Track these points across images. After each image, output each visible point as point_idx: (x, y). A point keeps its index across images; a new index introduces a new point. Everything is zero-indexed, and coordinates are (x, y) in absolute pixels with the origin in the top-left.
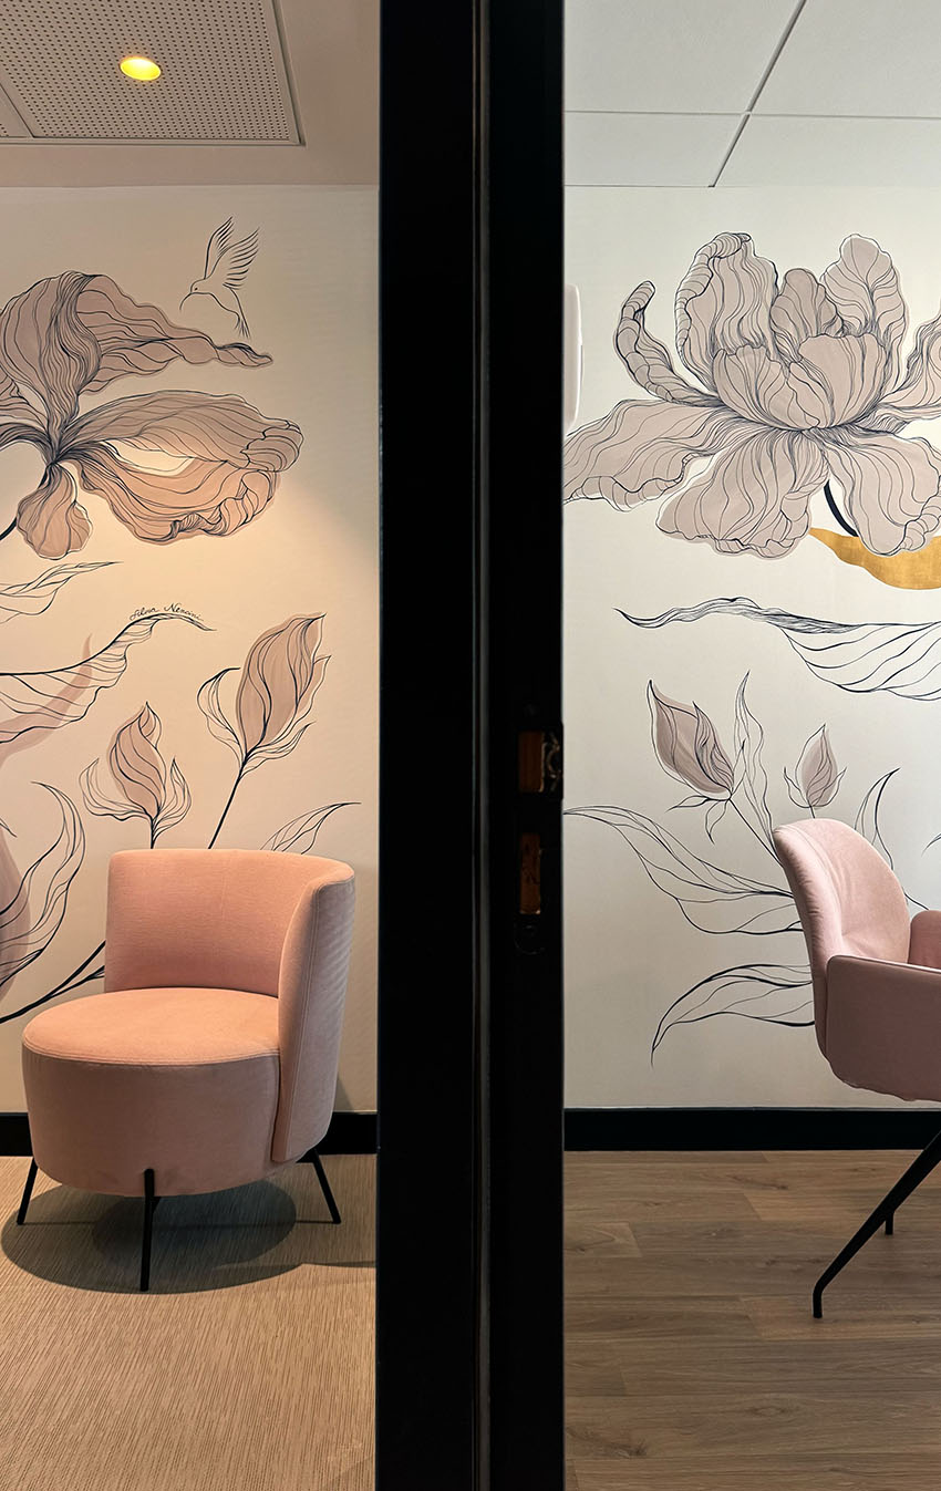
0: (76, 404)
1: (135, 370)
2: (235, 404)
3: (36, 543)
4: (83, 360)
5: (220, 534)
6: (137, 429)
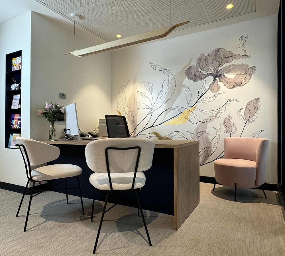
0: (218, 69)
1: (227, 62)
2: (244, 65)
3: (212, 91)
4: (219, 62)
5: (241, 86)
6: (228, 71)
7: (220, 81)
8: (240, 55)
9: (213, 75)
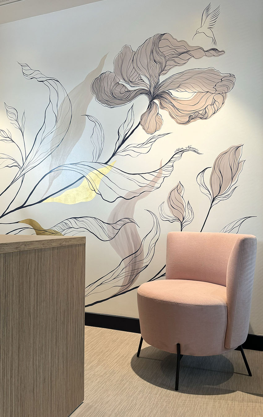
0: (159, 79)
1: (178, 64)
2: (211, 71)
5: (206, 119)
6: (178, 85)
7: (163, 107)
8: (203, 50)
9: (148, 93)
